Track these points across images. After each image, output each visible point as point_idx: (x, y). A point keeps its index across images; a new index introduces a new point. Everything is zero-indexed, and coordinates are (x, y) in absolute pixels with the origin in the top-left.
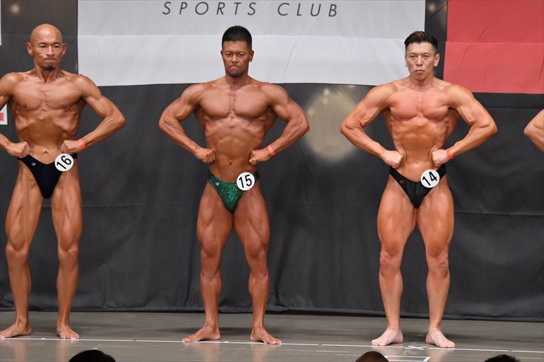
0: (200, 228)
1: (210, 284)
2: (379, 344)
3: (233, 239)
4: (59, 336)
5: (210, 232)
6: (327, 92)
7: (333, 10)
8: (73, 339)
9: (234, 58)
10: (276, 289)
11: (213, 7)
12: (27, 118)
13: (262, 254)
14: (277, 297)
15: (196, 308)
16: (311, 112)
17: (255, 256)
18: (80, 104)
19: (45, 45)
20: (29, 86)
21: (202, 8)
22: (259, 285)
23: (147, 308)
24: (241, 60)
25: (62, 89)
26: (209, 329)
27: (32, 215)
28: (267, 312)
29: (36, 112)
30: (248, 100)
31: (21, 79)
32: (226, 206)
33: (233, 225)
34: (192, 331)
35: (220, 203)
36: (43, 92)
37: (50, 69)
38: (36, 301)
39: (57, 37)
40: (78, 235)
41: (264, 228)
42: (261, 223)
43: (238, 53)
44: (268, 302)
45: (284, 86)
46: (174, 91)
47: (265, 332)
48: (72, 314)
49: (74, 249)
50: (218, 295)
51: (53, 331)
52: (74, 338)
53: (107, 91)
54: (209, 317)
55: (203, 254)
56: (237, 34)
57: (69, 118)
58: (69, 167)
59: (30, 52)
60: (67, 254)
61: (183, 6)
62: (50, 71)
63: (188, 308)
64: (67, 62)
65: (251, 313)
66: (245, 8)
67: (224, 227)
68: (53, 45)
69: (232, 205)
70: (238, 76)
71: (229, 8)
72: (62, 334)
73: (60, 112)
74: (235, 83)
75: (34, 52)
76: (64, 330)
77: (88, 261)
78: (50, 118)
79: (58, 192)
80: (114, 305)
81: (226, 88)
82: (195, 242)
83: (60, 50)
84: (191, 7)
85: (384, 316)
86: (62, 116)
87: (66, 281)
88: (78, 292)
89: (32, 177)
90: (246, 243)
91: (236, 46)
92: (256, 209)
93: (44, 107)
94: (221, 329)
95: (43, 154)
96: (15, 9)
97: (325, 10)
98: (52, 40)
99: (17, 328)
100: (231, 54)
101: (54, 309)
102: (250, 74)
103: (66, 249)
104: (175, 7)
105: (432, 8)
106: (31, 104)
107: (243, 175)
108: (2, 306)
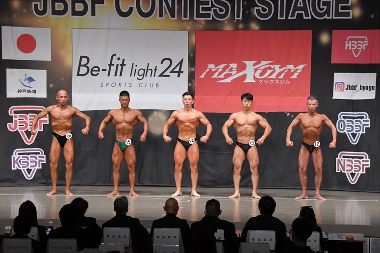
0: (113, 157)
1: (116, 176)
2: (174, 196)
3: (124, 161)
4: (66, 194)
5: (116, 158)
6: (155, 112)
7: (157, 85)
8: (70, 195)
9: (124, 102)
10: (139, 177)
11: (117, 85)
12: (56, 122)
13: (133, 166)
14: (139, 180)
15: (112, 184)
16: (150, 119)
17: (131, 167)
19: (62, 97)
20: (56, 110)
21: (114, 85)
22: (132, 176)
23: (96, 185)
24: (127, 102)
26: (116, 191)
27: (58, 154)
28: (135, 186)
29: (59, 120)
30: (129, 117)
31: (54, 108)
32: (122, 150)
33: (124, 157)
34: (110, 192)
35: (120, 149)
36: (61, 113)
37: (63, 105)
38: (59, 183)
39: (66, 94)
40: (72, 160)
41: (134, 157)
42: (133, 156)
43: (125, 100)
44: (135, 182)
45: (141, 110)
46: (105, 112)
47: (134, 192)
48: (71, 187)
49: (71, 164)
50: (119, 180)
51: (64, 192)
52: (71, 195)
54: (116, 187)
55: (114, 166)
56: (124, 94)
57: (69, 122)
58: (70, 138)
59: (57, 99)
60: (69, 166)
61: (108, 84)
62: (63, 106)
63: (109, 185)
64: (69, 102)
66: (128, 85)
67: (121, 158)
68: (64, 97)
69: (124, 150)
70: (125, 108)
71: (123, 85)
72: (67, 193)
73: (67, 120)
74: (124, 111)
75: (58, 99)
76: (68, 192)
77: (76, 169)
78: (64, 122)
79: (66, 146)
80: (84, 183)
81: (121, 112)
82: (111, 163)
83: (66, 99)
84: (110, 84)
85: (176, 187)
86: (68, 122)
87: (69, 175)
88: (72, 179)
89: (57, 140)
90: (128, 163)
91: (125, 98)
92: (131, 152)
93: (62, 118)
94: (119, 191)
95: (61, 133)
96: (51, 86)
97: (155, 85)
98: (64, 95)
99: (54, 191)
100: (123, 100)
101: (65, 185)
102: (129, 107)
103: (68, 165)
104: (105, 85)
105: (190, 85)
106: (57, 117)
107: (127, 140)
108: (47, 184)
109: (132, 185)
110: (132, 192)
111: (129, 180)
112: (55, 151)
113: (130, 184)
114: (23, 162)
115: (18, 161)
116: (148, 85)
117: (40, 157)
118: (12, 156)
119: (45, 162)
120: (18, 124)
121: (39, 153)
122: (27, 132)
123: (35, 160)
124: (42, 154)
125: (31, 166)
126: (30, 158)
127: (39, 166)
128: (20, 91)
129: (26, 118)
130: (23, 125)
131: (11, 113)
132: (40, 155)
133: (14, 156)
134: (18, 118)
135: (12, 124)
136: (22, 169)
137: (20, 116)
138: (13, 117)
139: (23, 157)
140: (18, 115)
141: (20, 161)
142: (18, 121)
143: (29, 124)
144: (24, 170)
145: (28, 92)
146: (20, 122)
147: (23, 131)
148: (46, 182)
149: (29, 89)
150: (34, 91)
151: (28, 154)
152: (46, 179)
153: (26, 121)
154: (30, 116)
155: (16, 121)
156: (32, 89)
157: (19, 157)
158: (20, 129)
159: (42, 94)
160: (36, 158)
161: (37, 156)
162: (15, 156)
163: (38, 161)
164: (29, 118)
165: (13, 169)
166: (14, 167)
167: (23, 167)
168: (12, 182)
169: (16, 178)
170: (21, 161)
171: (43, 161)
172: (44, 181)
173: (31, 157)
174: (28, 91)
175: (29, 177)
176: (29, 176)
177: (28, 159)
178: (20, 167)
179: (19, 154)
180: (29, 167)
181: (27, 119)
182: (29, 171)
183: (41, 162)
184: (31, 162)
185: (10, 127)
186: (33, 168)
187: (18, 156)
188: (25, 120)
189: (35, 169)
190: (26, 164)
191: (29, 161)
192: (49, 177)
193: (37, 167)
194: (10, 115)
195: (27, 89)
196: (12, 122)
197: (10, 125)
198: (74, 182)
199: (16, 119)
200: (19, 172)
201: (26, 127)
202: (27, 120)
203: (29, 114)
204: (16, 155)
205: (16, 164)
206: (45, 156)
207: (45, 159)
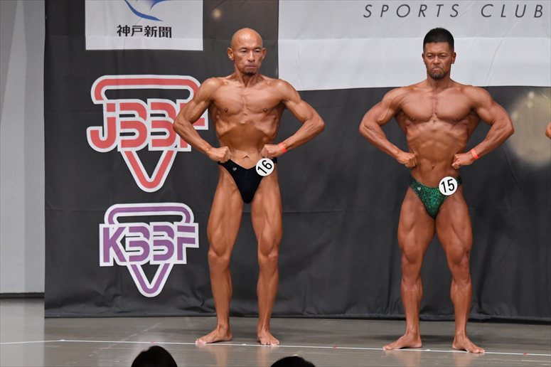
0: (401, 234)
1: (411, 290)
3: (435, 245)
4: (259, 342)
5: (411, 237)
6: (531, 95)
7: (539, 10)
8: (273, 345)
9: (436, 60)
10: (478, 296)
11: (415, 10)
12: (228, 122)
13: (465, 260)
14: (480, 305)
15: (396, 315)
16: (515, 116)
17: (457, 263)
18: (279, 108)
19: (246, 50)
20: (229, 90)
21: (403, 11)
22: (461, 292)
23: (347, 315)
24: (443, 61)
25: (262, 93)
26: (411, 336)
28: (470, 320)
29: (238, 116)
30: (450, 103)
32: (427, 211)
33: (435, 233)
34: (394, 338)
35: (422, 208)
37: (251, 74)
38: (237, 306)
39: (258, 42)
40: (278, 240)
41: (467, 233)
42: (463, 228)
43: (440, 55)
44: (470, 310)
45: (487, 89)
46: (374, 95)
47: (467, 340)
48: (272, 319)
49: (274, 254)
50: (419, 303)
51: (253, 336)
52: (275, 344)
53: (306, 96)
54: (411, 324)
55: (404, 260)
56: (439, 36)
57: (269, 123)
59: (231, 57)
60: (267, 259)
61: (385, 8)
62: (249, 77)
63: (388, 315)
64: (268, 66)
65: (454, 320)
66: (446, 10)
67: (426, 233)
68: (254, 50)
69: (434, 210)
70: (439, 78)
71: (431, 11)
72: (263, 340)
73: (261, 115)
74: (437, 86)
75: (235, 57)
76: (264, 336)
77: (288, 266)
78: (251, 122)
79: (258, 197)
80: (313, 311)
81: (428, 91)
82: (395, 248)
83: (260, 54)
84: (393, 9)
86: (263, 120)
87: (266, 286)
88: (278, 298)
89: (232, 181)
90: (448, 248)
91: (438, 47)
92: (458, 214)
93: (246, 111)
94: (422, 337)
95: (243, 159)
96: (217, 14)
97: (531, 10)
98: (254, 45)
100: (433, 55)
101: (255, 315)
102: (452, 77)
103: (266, 254)
104: (376, 10)
106: (233, 108)
107: (445, 180)
108: (203, 311)
109: (462, 320)
110: (463, 340)
111: (450, 304)
112: (222, 216)
113: (453, 312)
114: (132, 244)
115: (118, 242)
116: (510, 12)
117: (181, 229)
118: (102, 226)
119: (196, 245)
120: (119, 130)
121: (179, 218)
122: (144, 154)
123: (166, 237)
124: (188, 221)
125: (156, 258)
126: (152, 233)
127: (180, 257)
128: (124, 30)
129: (143, 113)
130: (133, 134)
131: (99, 97)
132: (183, 223)
133: (106, 224)
134: (118, 111)
135: (100, 128)
136: (128, 264)
137: (123, 107)
138: (105, 108)
139: (132, 230)
140: (118, 102)
141: (123, 242)
142: (119, 121)
143: (150, 129)
144: (134, 267)
145: (147, 34)
146: (124, 125)
147: (134, 150)
148: (198, 304)
149: (151, 23)
150: (166, 32)
151: (148, 220)
152: (199, 295)
153: (141, 120)
154: (154, 106)
155: (112, 121)
156: (158, 24)
157: (121, 230)
158: (124, 144)
159: (190, 40)
160: (171, 234)
161: (174, 226)
162: (109, 226)
163: (175, 242)
164: (149, 111)
165: (102, 264)
166: (107, 259)
167: (132, 258)
168: (100, 305)
169: (113, 291)
170: (128, 240)
171: (192, 241)
172: (193, 302)
173: (156, 229)
174: (149, 31)
175: (151, 288)
176: (150, 286)
177: (147, 235)
178: (122, 259)
179: (121, 220)
180: (150, 259)
181: (143, 115)
182: (150, 270)
183: (185, 246)
184: (156, 243)
185: (96, 139)
186: (162, 263)
187: (117, 225)
188: (138, 118)
189: (166, 266)
190: (142, 251)
191: (150, 242)
192: (207, 291)
193: (174, 260)
194: (96, 102)
195: (144, 23)
196: (102, 124)
197: (95, 134)
198: (283, 307)
199: (111, 114)
200: (119, 273)
201: (143, 138)
202: (145, 118)
203: (150, 101)
204: (111, 222)
205: (112, 250)
206: (196, 225)
207: (195, 235)
